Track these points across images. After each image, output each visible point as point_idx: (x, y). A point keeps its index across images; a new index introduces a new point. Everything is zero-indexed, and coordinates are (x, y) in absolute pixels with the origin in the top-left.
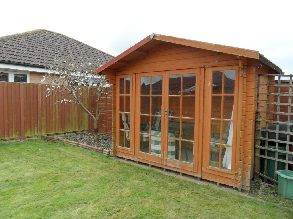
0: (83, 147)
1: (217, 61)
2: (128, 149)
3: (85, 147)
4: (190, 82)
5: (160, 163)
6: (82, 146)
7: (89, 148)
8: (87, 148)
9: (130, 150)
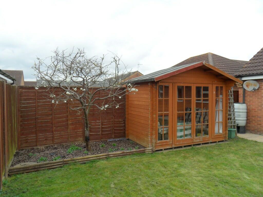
0: (118, 155)
1: (216, 81)
2: (167, 141)
3: (121, 154)
4: (206, 89)
5: (191, 142)
6: (116, 155)
7: (128, 154)
8: (124, 154)
9: (169, 141)
